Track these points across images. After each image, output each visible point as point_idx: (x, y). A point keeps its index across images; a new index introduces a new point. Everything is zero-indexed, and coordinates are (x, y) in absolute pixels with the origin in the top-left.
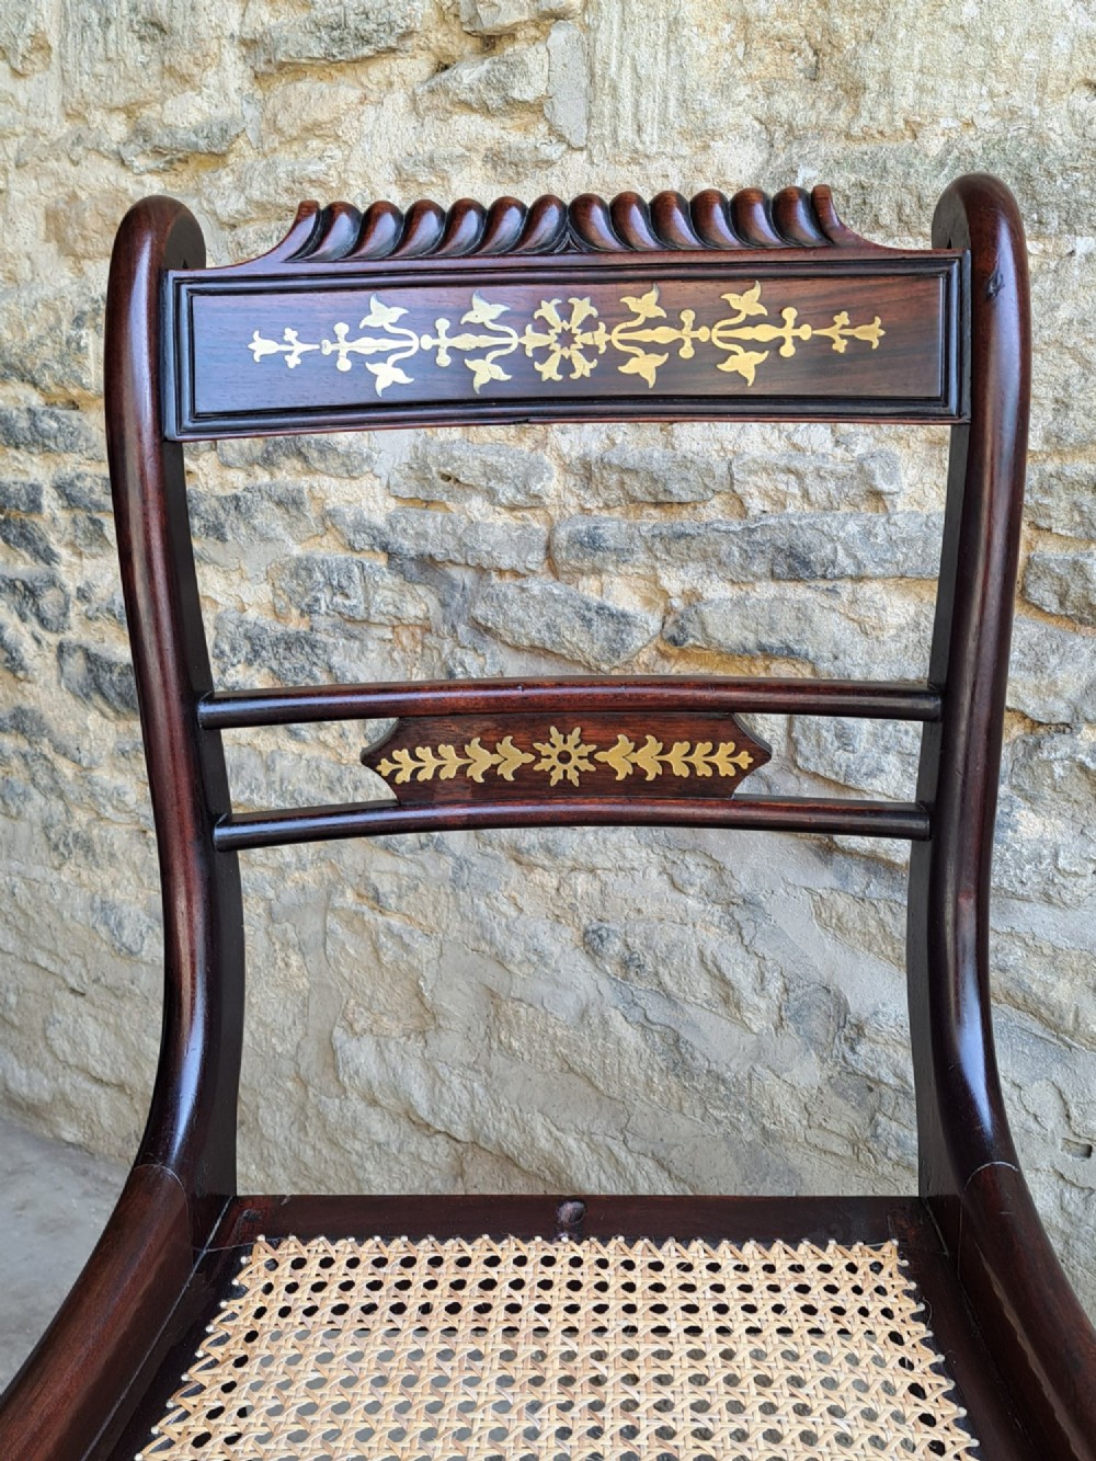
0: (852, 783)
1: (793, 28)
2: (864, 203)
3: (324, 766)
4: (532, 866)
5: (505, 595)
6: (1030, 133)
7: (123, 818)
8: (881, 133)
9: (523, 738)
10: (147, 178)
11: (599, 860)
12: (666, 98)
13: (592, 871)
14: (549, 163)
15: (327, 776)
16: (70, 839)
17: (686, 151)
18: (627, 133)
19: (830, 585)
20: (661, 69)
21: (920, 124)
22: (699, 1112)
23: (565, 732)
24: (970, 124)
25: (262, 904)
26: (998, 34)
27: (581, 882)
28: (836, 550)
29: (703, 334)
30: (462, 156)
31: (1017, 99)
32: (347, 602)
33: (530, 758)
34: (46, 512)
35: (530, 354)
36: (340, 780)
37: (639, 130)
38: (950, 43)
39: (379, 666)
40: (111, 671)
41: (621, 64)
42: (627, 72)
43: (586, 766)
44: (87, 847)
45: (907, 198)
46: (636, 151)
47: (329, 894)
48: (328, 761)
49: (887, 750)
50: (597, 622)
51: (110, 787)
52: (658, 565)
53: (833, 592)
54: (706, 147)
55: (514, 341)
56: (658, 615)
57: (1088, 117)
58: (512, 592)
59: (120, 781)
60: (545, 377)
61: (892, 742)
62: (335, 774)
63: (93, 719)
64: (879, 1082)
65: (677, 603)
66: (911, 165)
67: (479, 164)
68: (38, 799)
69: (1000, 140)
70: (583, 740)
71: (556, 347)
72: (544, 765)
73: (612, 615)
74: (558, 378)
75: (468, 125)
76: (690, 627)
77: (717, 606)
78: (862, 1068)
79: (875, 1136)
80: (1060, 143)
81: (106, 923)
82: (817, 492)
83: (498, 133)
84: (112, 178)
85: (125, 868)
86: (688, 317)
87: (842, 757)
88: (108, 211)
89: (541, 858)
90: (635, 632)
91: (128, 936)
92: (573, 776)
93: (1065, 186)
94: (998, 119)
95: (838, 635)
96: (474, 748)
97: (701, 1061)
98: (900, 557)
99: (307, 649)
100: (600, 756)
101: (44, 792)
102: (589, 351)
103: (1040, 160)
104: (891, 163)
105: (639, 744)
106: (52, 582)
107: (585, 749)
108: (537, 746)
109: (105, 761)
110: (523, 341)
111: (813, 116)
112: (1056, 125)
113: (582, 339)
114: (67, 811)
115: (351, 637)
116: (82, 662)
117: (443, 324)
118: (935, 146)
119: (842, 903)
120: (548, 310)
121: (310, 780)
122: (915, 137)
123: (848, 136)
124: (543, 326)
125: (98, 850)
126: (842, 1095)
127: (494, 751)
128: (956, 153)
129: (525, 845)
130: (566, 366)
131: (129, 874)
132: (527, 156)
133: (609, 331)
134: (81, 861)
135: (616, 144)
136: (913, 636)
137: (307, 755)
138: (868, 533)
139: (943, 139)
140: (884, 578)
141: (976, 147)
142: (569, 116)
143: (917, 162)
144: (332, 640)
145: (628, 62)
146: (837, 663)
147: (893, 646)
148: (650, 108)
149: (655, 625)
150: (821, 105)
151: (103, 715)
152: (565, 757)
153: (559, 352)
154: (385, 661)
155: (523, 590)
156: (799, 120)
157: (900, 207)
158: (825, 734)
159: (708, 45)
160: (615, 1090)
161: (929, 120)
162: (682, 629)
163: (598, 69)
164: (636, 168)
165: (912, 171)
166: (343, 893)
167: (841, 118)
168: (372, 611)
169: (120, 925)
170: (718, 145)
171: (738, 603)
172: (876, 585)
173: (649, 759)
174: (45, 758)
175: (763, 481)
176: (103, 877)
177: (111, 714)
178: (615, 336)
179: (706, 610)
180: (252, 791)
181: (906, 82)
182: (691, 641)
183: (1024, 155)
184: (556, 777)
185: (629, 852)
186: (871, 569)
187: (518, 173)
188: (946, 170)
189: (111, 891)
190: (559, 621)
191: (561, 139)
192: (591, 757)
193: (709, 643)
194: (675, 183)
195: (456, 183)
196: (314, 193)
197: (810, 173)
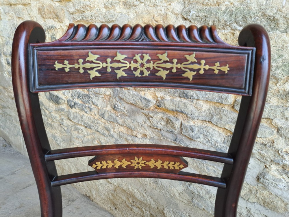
0: (193, 139)
2: (206, 20)
3: (91, 119)
5: (125, 93)
6: (247, 7)
7: (57, 122)
8: (211, 4)
9: (128, 159)
10: (56, 3)
14: (136, 6)
15: (92, 121)
16: (48, 124)
17: (166, 5)
19: (191, 100)
21: (220, 3)
22: (159, 190)
23: (139, 158)
24: (233, 3)
25: (81, 140)
28: (193, 94)
29: (179, 66)
30: (118, 3)
32: (95, 90)
33: (130, 163)
35: (132, 69)
36: (94, 122)
39: (102, 102)
40: (54, 96)
43: (143, 165)
44: (51, 126)
45: (216, 19)
46: (155, 4)
47: (93, 141)
48: (92, 118)
49: (201, 134)
50: (143, 100)
51: (55, 116)
52: (156, 91)
53: (192, 102)
54: (170, 4)
55: (128, 65)
56: (155, 100)
57: (261, 4)
58: (127, 93)
59: (56, 115)
60: (136, 76)
61: (202, 132)
62: (93, 120)
63: (51, 104)
64: (194, 193)
65: (159, 99)
66: (217, 12)
67: (121, 4)
69: (239, 8)
70: (143, 160)
71: (139, 67)
72: (133, 165)
73: (146, 100)
74: (140, 76)
76: (162, 104)
77: (168, 101)
78: (191, 189)
79: (193, 202)
80: (254, 9)
81: (55, 139)
84: (50, 3)
85: (57, 130)
86: (175, 61)
87: (191, 134)
88: (49, 9)
90: (151, 103)
91: (58, 142)
92: (140, 167)
93: (254, 20)
94: (239, 3)
95: (192, 110)
96: (116, 161)
97: (160, 182)
98: (207, 97)
99: (88, 98)
100: (147, 163)
102: (148, 69)
103: (249, 13)
104: (213, 11)
105: (156, 161)
107: (143, 162)
108: (132, 161)
109: (53, 112)
110: (130, 65)
112: (253, 5)
113: (147, 65)
114: (47, 119)
115: (96, 96)
116: (49, 94)
117: (109, 60)
118: (223, 8)
120: (137, 57)
121: (89, 121)
122: (219, 6)
123: (203, 4)
124: (136, 61)
125: (53, 127)
126: (187, 193)
127: (121, 162)
128: (228, 10)
129: (128, 139)
130: (142, 73)
131: (58, 131)
132: (131, 4)
133: (153, 64)
134: (50, 128)
135: (150, 2)
136: (208, 112)
137: (88, 116)
139: (225, 7)
140: (203, 100)
141: (233, 9)
143: (219, 12)
144: (93, 97)
146: (192, 115)
147: (203, 113)
149: (155, 102)
151: (53, 103)
152: (138, 163)
153: (140, 69)
154: (102, 101)
155: (129, 93)
157: (214, 22)
158: (188, 129)
160: (144, 183)
161: (223, 2)
162: (160, 104)
164: (155, 8)
165: (218, 14)
166: (95, 141)
168: (100, 92)
169: (57, 140)
170: (173, 4)
171: (172, 101)
172: (201, 101)
173: (159, 164)
174: (43, 109)
176: (54, 131)
178: (155, 65)
179: (165, 101)
180: (79, 121)
182: (162, 107)
183: (245, 12)
184: (136, 167)
186: (200, 98)
187: (129, 7)
188: (226, 14)
189: (55, 134)
190: (136, 99)
192: (144, 163)
193: (165, 108)
194: (163, 12)
195: (116, 8)
196: (88, 8)
197: (194, 12)
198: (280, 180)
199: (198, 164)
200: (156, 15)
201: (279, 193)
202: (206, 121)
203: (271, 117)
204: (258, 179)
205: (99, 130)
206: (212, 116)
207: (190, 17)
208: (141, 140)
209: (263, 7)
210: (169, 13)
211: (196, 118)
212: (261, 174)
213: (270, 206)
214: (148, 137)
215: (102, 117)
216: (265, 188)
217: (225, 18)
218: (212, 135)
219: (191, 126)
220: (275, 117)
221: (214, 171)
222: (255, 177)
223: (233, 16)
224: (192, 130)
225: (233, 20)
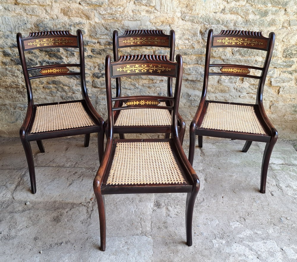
0: (190, 74)
1: (185, 3)
4: (151, 88)
6: (209, 16)
8: (195, 14)
10: (85, 7)
11: (160, 86)
12: (171, 8)
13: (159, 87)
17: (173, 13)
18: (166, 11)
19: (188, 56)
20: (170, 5)
26: (207, 7)
27: (158, 88)
28: (189, 52)
31: (208, 13)
34: (61, 52)
37: (167, 10)
38: (202, 7)
41: (165, 3)
42: (166, 4)
49: (194, 70)
54: (175, 13)
59: (78, 88)
63: (72, 80)
68: (59, 93)
75: (143, 7)
79: (191, 105)
80: (211, 17)
82: (187, 47)
83: (148, 8)
84: (78, 6)
87: (189, 72)
88: (77, 11)
89: (153, 87)
94: (206, 14)
95: (189, 60)
101: (61, 92)
104: (196, 17)
105: (149, 102)
106: (62, 62)
109: (75, 86)
111: (187, 11)
112: (211, 15)
114: (66, 94)
118: (200, 16)
119: (188, 85)
123: (191, 14)
126: (188, 102)
135: (164, 11)
136: (196, 60)
138: (193, 51)
141: (204, 17)
142: (158, 8)
143: (198, 17)
145: (166, 3)
147: (194, 61)
148: (169, 8)
150: (188, 10)
156: (185, 11)
157: (197, 21)
158: (187, 70)
159: (175, 3)
161: (199, 14)
163: (162, 4)
164: (167, 14)
167: (190, 12)
174: (61, 87)
175: (181, 46)
177: (76, 79)
181: (197, 10)
183: (208, 18)
184: (142, 104)
185: (164, 85)
186: (193, 54)
187: (151, 13)
191: (157, 10)
192: (145, 103)
194: (171, 16)
195: (142, 13)
196: (119, 12)
197: (187, 17)
198: (226, 79)
199: (193, 85)
200: (168, 18)
201: (226, 84)
202: (195, 64)
203: (221, 56)
204: (218, 82)
205: (126, 87)
206: (198, 61)
207: (186, 19)
208: (159, 84)
209: (214, 16)
210: (175, 17)
211: (191, 64)
212: (219, 80)
213: (223, 91)
214: (164, 81)
215: (129, 78)
216: (221, 84)
217: (201, 20)
218: (199, 70)
219: (189, 68)
220: (222, 56)
221: (201, 86)
222: (217, 82)
223: (204, 19)
224: (190, 70)
225: (204, 21)
